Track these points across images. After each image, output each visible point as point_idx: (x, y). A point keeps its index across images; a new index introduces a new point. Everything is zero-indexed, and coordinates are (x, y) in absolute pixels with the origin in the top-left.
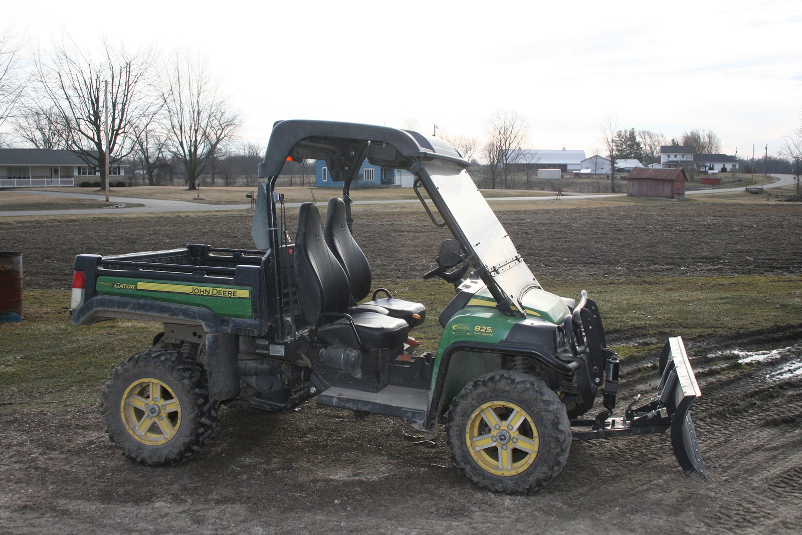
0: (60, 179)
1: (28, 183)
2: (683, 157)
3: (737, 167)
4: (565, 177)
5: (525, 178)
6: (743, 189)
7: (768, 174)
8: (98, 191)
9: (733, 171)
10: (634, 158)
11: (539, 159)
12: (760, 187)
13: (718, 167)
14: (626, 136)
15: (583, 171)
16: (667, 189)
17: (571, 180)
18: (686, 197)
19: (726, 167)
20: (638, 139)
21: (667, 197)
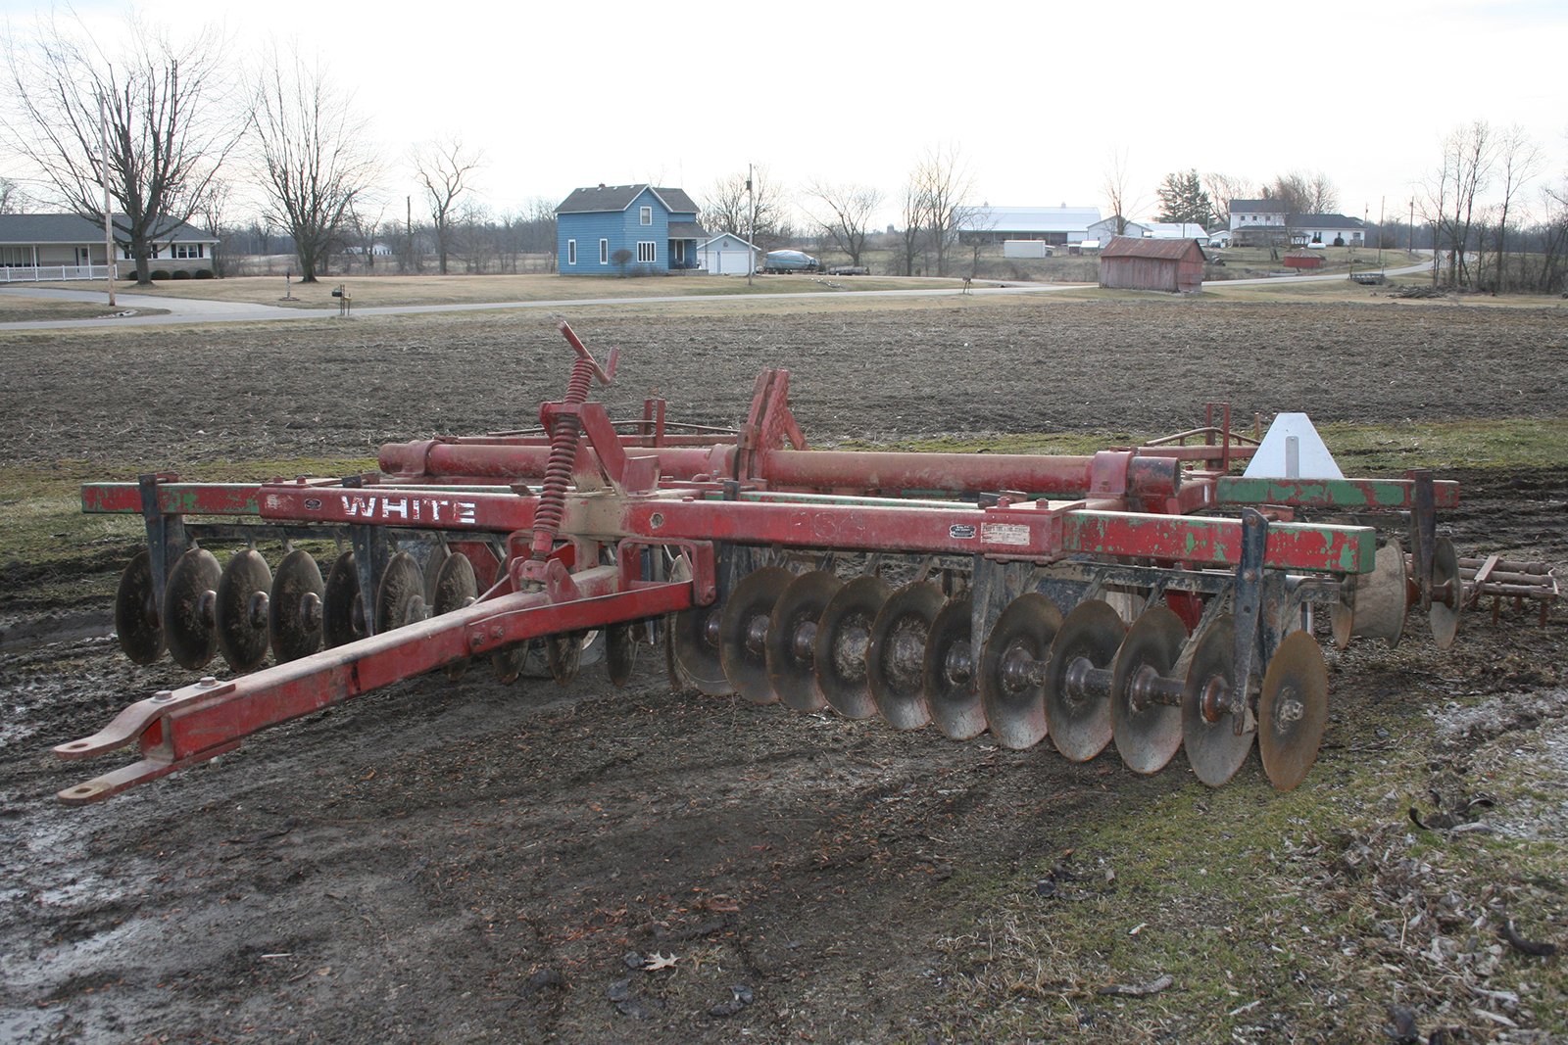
0: (90, 266)
1: (32, 274)
2: (1268, 219)
3: (1362, 237)
4: (1054, 254)
5: (970, 257)
6: (1347, 276)
7: (1414, 250)
8: (132, 287)
9: (1354, 244)
10: (1196, 221)
11: (996, 222)
12: (1380, 272)
13: (1329, 237)
14: (1182, 183)
15: (1085, 244)
16: (1167, 276)
17: (1061, 261)
18: (1204, 290)
19: (1342, 237)
20: (1203, 188)
21: (1167, 290)
